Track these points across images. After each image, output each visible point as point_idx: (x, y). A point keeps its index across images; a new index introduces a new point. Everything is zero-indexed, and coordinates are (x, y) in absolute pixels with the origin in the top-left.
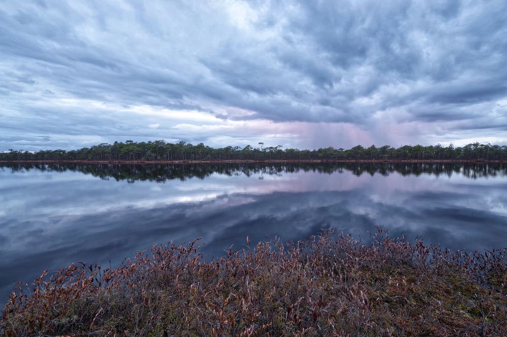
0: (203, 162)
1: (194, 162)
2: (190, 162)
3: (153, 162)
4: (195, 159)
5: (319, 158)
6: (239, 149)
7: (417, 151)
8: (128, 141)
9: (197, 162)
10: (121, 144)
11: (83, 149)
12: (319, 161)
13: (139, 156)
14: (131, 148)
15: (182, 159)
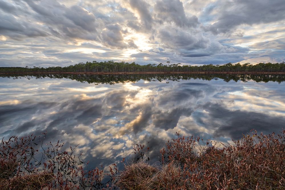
0: (135, 73)
1: (130, 73)
2: (128, 73)
3: (108, 73)
4: (130, 72)
5: (203, 71)
6: (155, 66)
7: (268, 66)
8: (94, 61)
9: (132, 73)
10: (90, 63)
11: (70, 66)
12: (204, 73)
13: (100, 70)
14: (96, 65)
15: (123, 72)
